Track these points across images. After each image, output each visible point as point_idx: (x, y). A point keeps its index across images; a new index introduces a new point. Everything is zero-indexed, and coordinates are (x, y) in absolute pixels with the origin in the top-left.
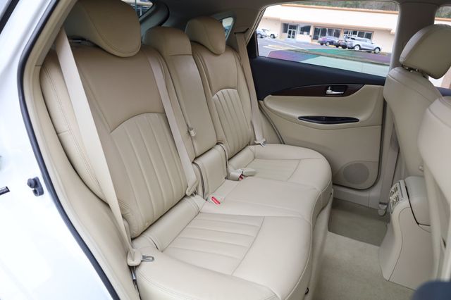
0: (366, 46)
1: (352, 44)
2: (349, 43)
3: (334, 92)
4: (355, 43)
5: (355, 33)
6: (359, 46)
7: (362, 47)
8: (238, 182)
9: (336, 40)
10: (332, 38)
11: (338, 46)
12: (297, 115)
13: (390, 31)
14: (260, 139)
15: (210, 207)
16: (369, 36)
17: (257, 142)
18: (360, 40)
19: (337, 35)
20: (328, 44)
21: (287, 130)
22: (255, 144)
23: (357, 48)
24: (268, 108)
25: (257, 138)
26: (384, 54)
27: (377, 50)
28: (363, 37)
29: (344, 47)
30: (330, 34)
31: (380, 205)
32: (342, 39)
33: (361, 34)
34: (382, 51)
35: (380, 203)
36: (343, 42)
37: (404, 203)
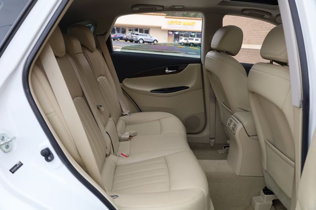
0: (147, 39)
1: (137, 38)
2: (134, 37)
3: (170, 71)
4: (139, 37)
5: (136, 30)
6: (142, 39)
7: (145, 40)
8: (129, 142)
9: (125, 36)
10: (121, 35)
11: (126, 40)
12: (149, 89)
13: (160, 28)
14: (126, 112)
15: (122, 161)
16: (147, 32)
17: (124, 114)
18: (142, 35)
19: (124, 32)
20: (119, 39)
21: (142, 102)
22: (123, 115)
23: (141, 41)
24: (128, 88)
25: (124, 110)
26: (160, 44)
27: (155, 42)
28: (143, 33)
29: (131, 41)
30: (118, 32)
31: (211, 140)
32: (128, 35)
33: (141, 31)
34: (159, 42)
35: (211, 139)
36: (130, 38)
37: (239, 127)
